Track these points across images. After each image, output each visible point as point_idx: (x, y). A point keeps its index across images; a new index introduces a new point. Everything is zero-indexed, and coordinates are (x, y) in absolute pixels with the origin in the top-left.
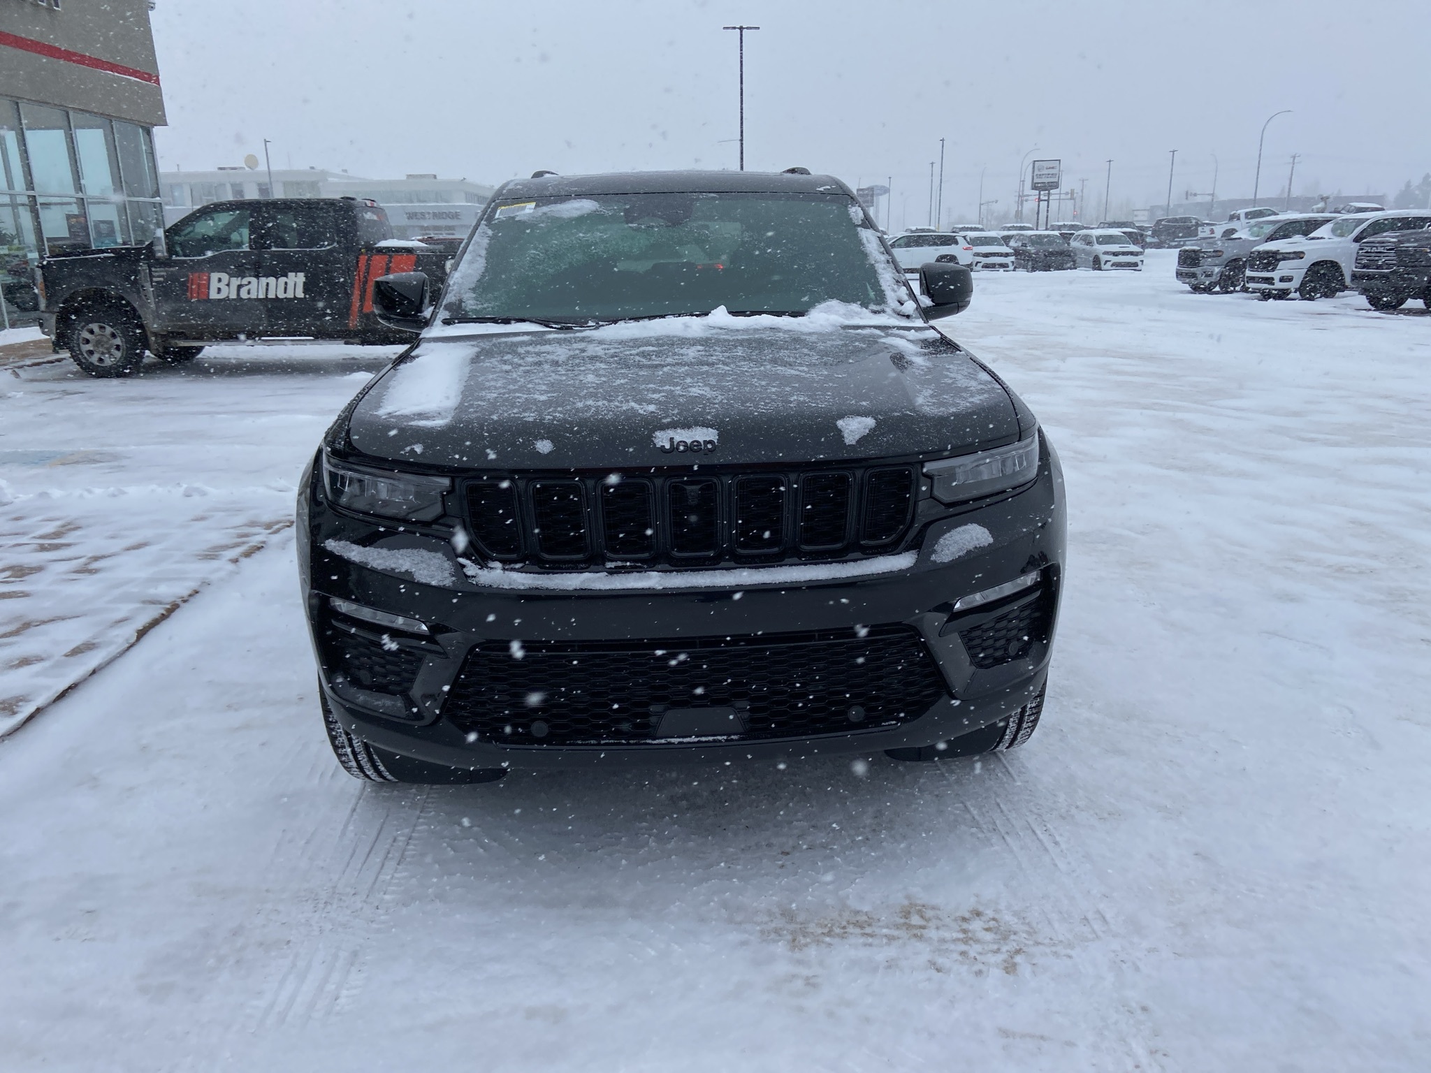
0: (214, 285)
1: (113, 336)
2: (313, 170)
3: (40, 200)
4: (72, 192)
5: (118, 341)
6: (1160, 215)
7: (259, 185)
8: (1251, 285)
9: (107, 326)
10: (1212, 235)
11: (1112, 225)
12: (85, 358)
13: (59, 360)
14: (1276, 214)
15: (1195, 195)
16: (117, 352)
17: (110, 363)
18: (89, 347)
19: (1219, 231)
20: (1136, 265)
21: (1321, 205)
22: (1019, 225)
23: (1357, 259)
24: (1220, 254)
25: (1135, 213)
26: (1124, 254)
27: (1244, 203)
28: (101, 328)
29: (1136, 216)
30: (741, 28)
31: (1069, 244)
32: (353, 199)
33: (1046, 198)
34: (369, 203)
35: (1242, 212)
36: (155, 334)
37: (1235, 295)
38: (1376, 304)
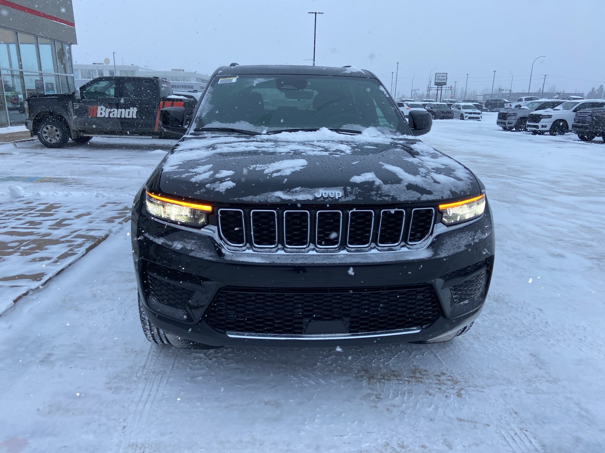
0: (99, 111)
1: (56, 131)
2: (133, 66)
3: (25, 73)
4: (38, 71)
5: (58, 133)
6: (488, 98)
7: (110, 71)
8: (529, 129)
9: (54, 127)
10: (511, 107)
11: (468, 101)
12: (44, 140)
13: (33, 140)
14: (538, 99)
15: (503, 90)
16: (57, 137)
17: (55, 142)
18: (46, 135)
19: (514, 105)
20: (479, 118)
21: (557, 96)
22: (429, 100)
23: (574, 119)
24: (515, 115)
25: (478, 97)
26: (474, 113)
27: (524, 94)
28: (52, 127)
29: (478, 98)
30: (316, 13)
31: (450, 109)
32: (158, 78)
33: (441, 89)
34: (164, 80)
35: (524, 98)
36: (74, 131)
37: (521, 132)
38: (582, 138)
